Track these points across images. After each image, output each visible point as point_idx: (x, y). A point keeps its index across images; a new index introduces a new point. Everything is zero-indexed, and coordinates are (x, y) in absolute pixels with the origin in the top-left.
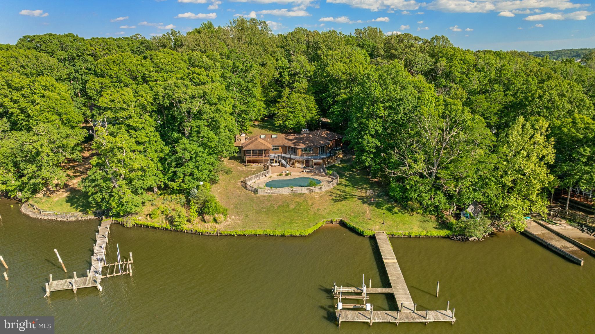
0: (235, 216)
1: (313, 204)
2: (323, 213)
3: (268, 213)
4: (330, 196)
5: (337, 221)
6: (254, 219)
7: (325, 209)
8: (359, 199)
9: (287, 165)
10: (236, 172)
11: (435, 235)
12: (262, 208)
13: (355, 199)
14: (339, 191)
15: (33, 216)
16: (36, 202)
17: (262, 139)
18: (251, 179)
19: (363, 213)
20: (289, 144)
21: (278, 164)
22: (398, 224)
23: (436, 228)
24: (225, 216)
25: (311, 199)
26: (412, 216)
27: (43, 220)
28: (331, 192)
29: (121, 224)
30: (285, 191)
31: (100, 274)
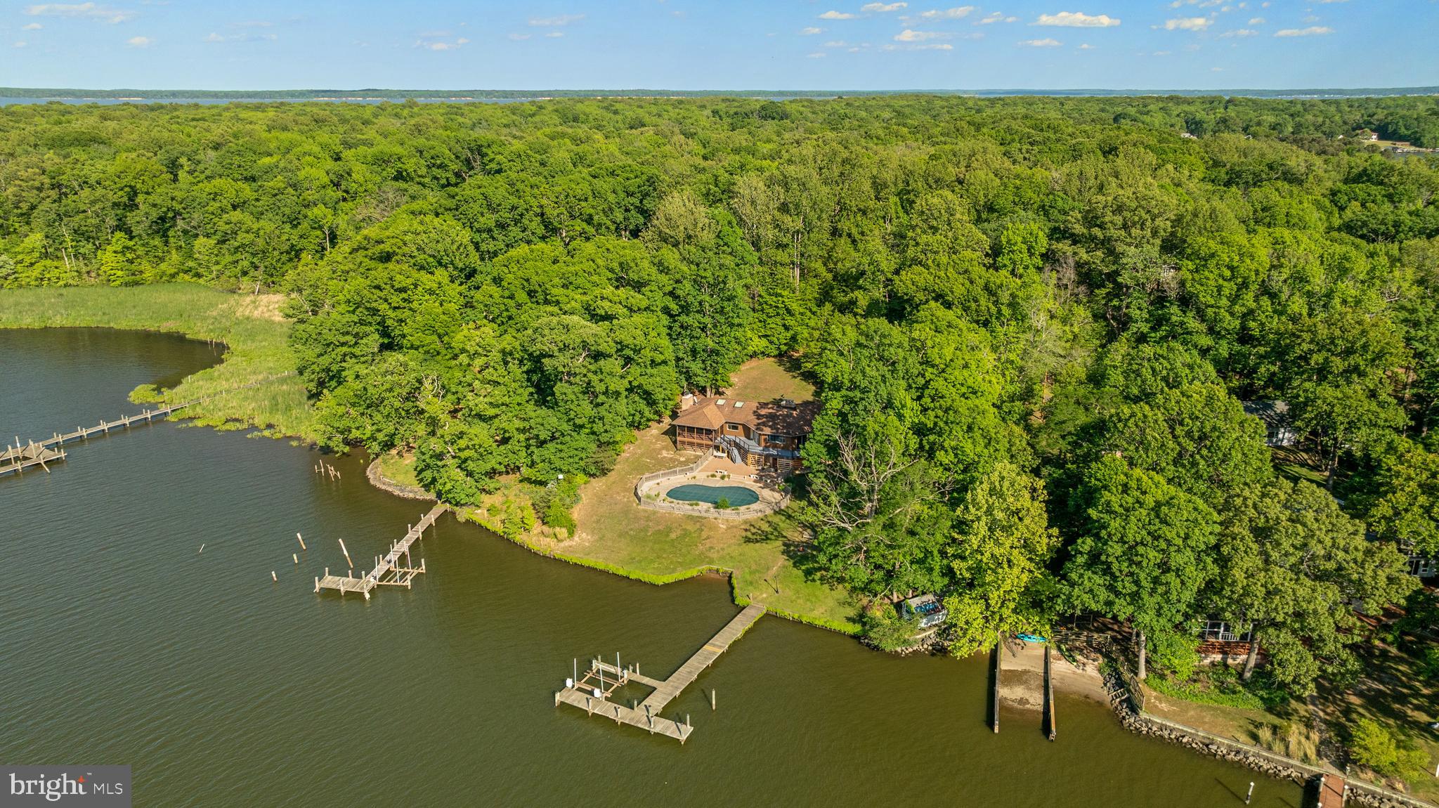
0: (587, 535)
1: (708, 538)
2: (714, 555)
3: (633, 538)
4: (746, 530)
5: (725, 572)
6: (610, 543)
7: (723, 549)
8: (785, 544)
9: (738, 458)
10: (652, 458)
11: (838, 629)
12: (631, 529)
13: (779, 543)
14: (767, 525)
15: (372, 482)
16: (385, 462)
17: (719, 407)
18: (657, 476)
19: (768, 569)
20: (752, 422)
21: (725, 455)
22: (798, 598)
23: (849, 619)
24: (571, 533)
25: (710, 529)
26: (832, 590)
27: (379, 490)
28: (751, 525)
29: (453, 513)
30: (682, 508)
31: (375, 578)
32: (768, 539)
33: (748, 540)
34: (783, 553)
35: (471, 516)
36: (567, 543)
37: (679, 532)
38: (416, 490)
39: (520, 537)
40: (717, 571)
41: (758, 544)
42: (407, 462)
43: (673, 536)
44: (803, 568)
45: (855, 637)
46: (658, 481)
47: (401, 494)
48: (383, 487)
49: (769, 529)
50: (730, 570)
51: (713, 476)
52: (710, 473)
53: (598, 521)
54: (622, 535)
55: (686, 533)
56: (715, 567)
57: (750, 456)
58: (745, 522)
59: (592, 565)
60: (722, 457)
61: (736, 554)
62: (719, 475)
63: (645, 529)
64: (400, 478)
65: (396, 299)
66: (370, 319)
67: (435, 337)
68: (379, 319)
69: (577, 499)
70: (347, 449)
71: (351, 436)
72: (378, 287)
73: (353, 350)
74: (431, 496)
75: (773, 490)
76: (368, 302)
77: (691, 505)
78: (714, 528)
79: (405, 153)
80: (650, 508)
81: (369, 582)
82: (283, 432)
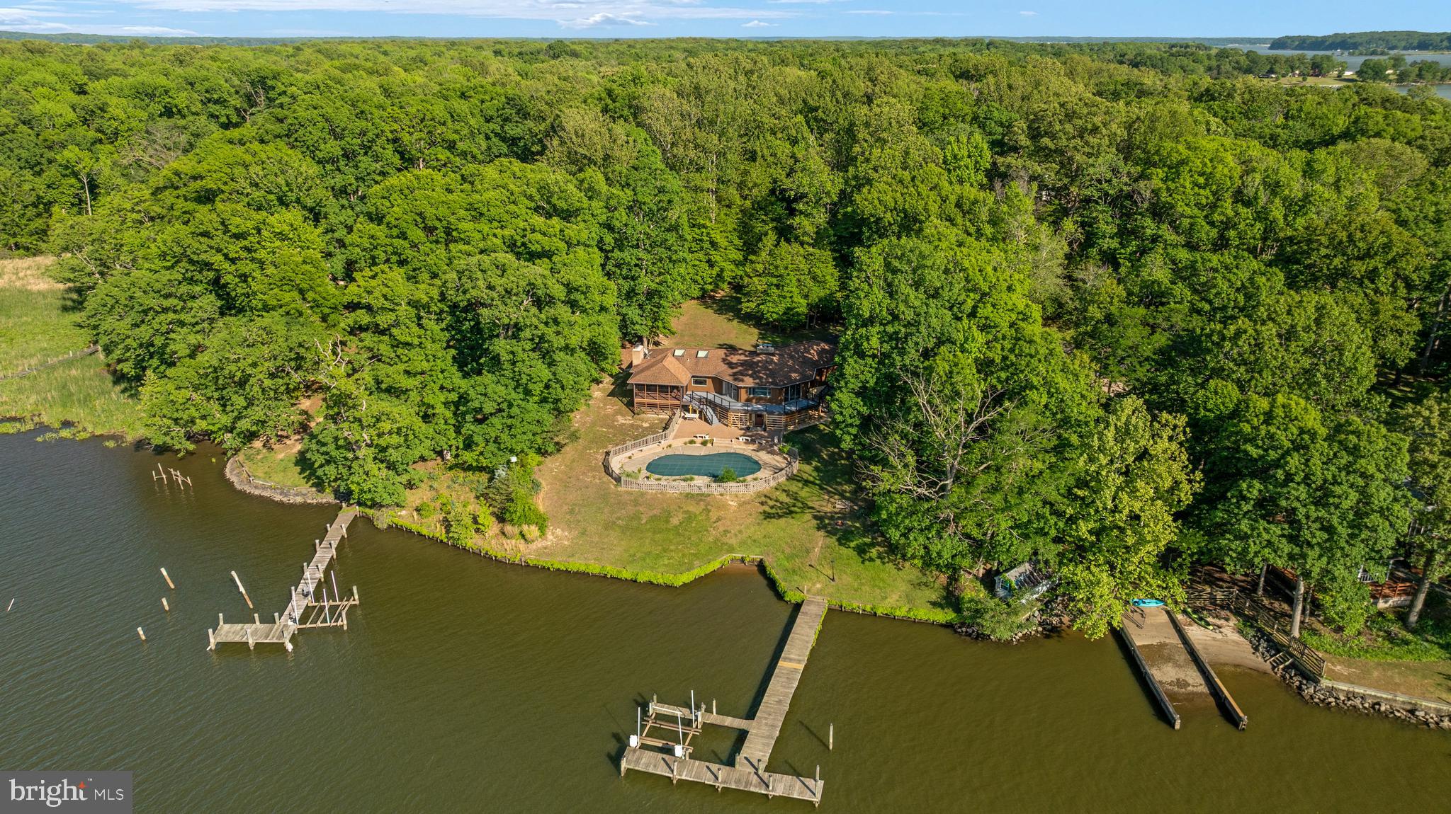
0: (563, 530)
1: (718, 520)
2: (733, 541)
3: (624, 530)
4: (762, 504)
5: (753, 561)
6: (596, 539)
7: (740, 532)
8: (815, 517)
9: (715, 420)
10: (609, 427)
11: (925, 618)
12: (619, 518)
13: (808, 516)
14: (784, 494)
15: (238, 487)
16: (249, 458)
17: (678, 358)
18: (626, 449)
19: (808, 552)
20: (726, 374)
21: (697, 416)
22: (862, 584)
23: (934, 604)
24: (542, 528)
25: (719, 508)
26: (899, 569)
27: (250, 496)
28: (765, 496)
29: (369, 520)
30: (674, 486)
31: (294, 621)
32: (791, 512)
33: (768, 516)
34: (819, 529)
35: (396, 520)
36: (539, 544)
37: (681, 516)
38: (304, 491)
39: (471, 541)
40: (743, 560)
41: (782, 521)
42: (281, 456)
43: (675, 521)
44: (852, 544)
45: (948, 626)
46: (629, 454)
47: (285, 499)
48: (257, 492)
49: (787, 500)
50: (758, 558)
51: (692, 442)
52: (687, 440)
53: (571, 512)
54: (608, 526)
55: (690, 517)
56: (739, 556)
57: (731, 416)
58: (759, 495)
59: (583, 569)
60: (692, 419)
61: (758, 536)
62: (699, 440)
63: (636, 517)
64: (278, 478)
65: (234, 249)
66: (198, 276)
67: (296, 294)
68: (211, 275)
69: (536, 486)
70: (191, 447)
71: (195, 429)
72: (206, 234)
73: (183, 316)
74: (328, 498)
75: (773, 453)
76: (194, 253)
77: (685, 480)
78: (724, 506)
79: (173, 85)
80: (634, 489)
81: (286, 627)
82: (90, 430)
